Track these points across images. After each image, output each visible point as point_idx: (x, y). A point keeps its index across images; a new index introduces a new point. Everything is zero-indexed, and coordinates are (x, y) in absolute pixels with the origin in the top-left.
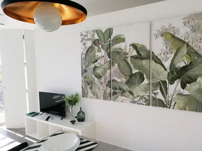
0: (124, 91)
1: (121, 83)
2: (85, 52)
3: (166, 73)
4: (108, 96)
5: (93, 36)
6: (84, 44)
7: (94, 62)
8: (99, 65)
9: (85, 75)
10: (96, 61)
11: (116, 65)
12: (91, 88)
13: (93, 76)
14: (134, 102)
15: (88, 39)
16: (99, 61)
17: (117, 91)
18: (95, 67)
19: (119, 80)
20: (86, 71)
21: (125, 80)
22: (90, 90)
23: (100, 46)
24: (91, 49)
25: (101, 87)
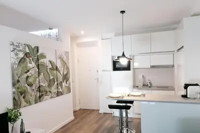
0: (47, 92)
1: (45, 86)
2: (17, 62)
3: (62, 77)
4: (38, 99)
5: (25, 48)
6: (16, 54)
7: (26, 73)
8: (31, 75)
9: (17, 86)
10: (28, 71)
11: (42, 74)
12: (24, 98)
13: (26, 85)
14: (51, 98)
15: (20, 51)
16: (30, 71)
17: (43, 93)
18: (28, 77)
19: (44, 85)
20: (18, 81)
21: (47, 84)
22: (23, 100)
23: (31, 58)
24: (23, 60)
25: (33, 94)
